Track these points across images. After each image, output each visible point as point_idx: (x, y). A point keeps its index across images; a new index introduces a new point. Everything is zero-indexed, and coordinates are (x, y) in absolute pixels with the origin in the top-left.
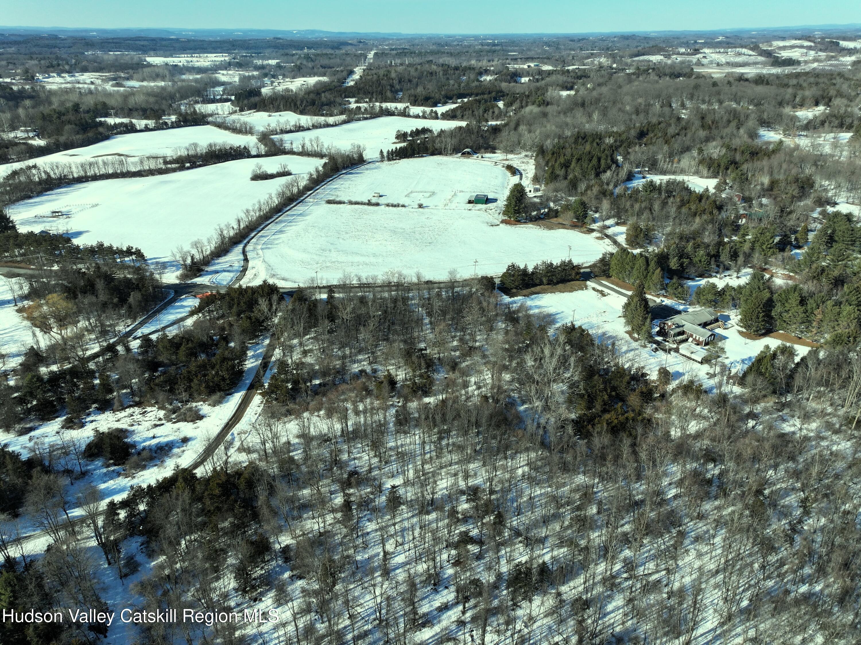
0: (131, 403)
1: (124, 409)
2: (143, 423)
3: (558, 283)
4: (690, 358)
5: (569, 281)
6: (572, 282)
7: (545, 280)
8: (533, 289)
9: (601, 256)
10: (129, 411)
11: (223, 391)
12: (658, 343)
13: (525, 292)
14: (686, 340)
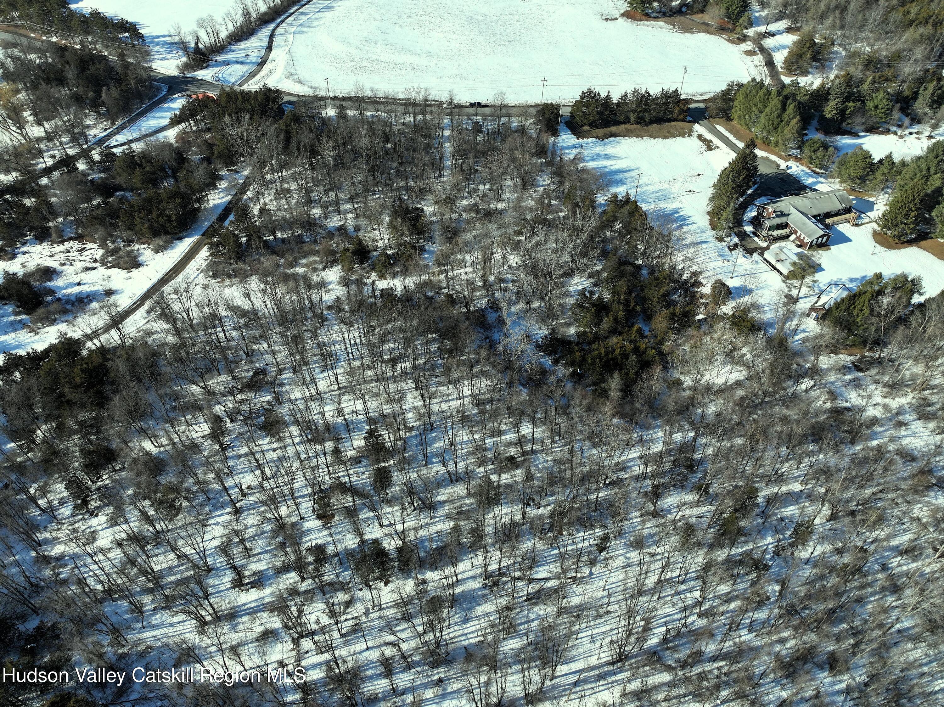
0: (73, 235)
1: (63, 242)
2: (77, 263)
3: (651, 122)
4: (774, 268)
5: (669, 120)
6: (673, 124)
7: (632, 117)
8: (613, 129)
9: (724, 87)
10: (67, 245)
11: (170, 234)
12: (743, 236)
13: (601, 132)
14: (786, 237)
